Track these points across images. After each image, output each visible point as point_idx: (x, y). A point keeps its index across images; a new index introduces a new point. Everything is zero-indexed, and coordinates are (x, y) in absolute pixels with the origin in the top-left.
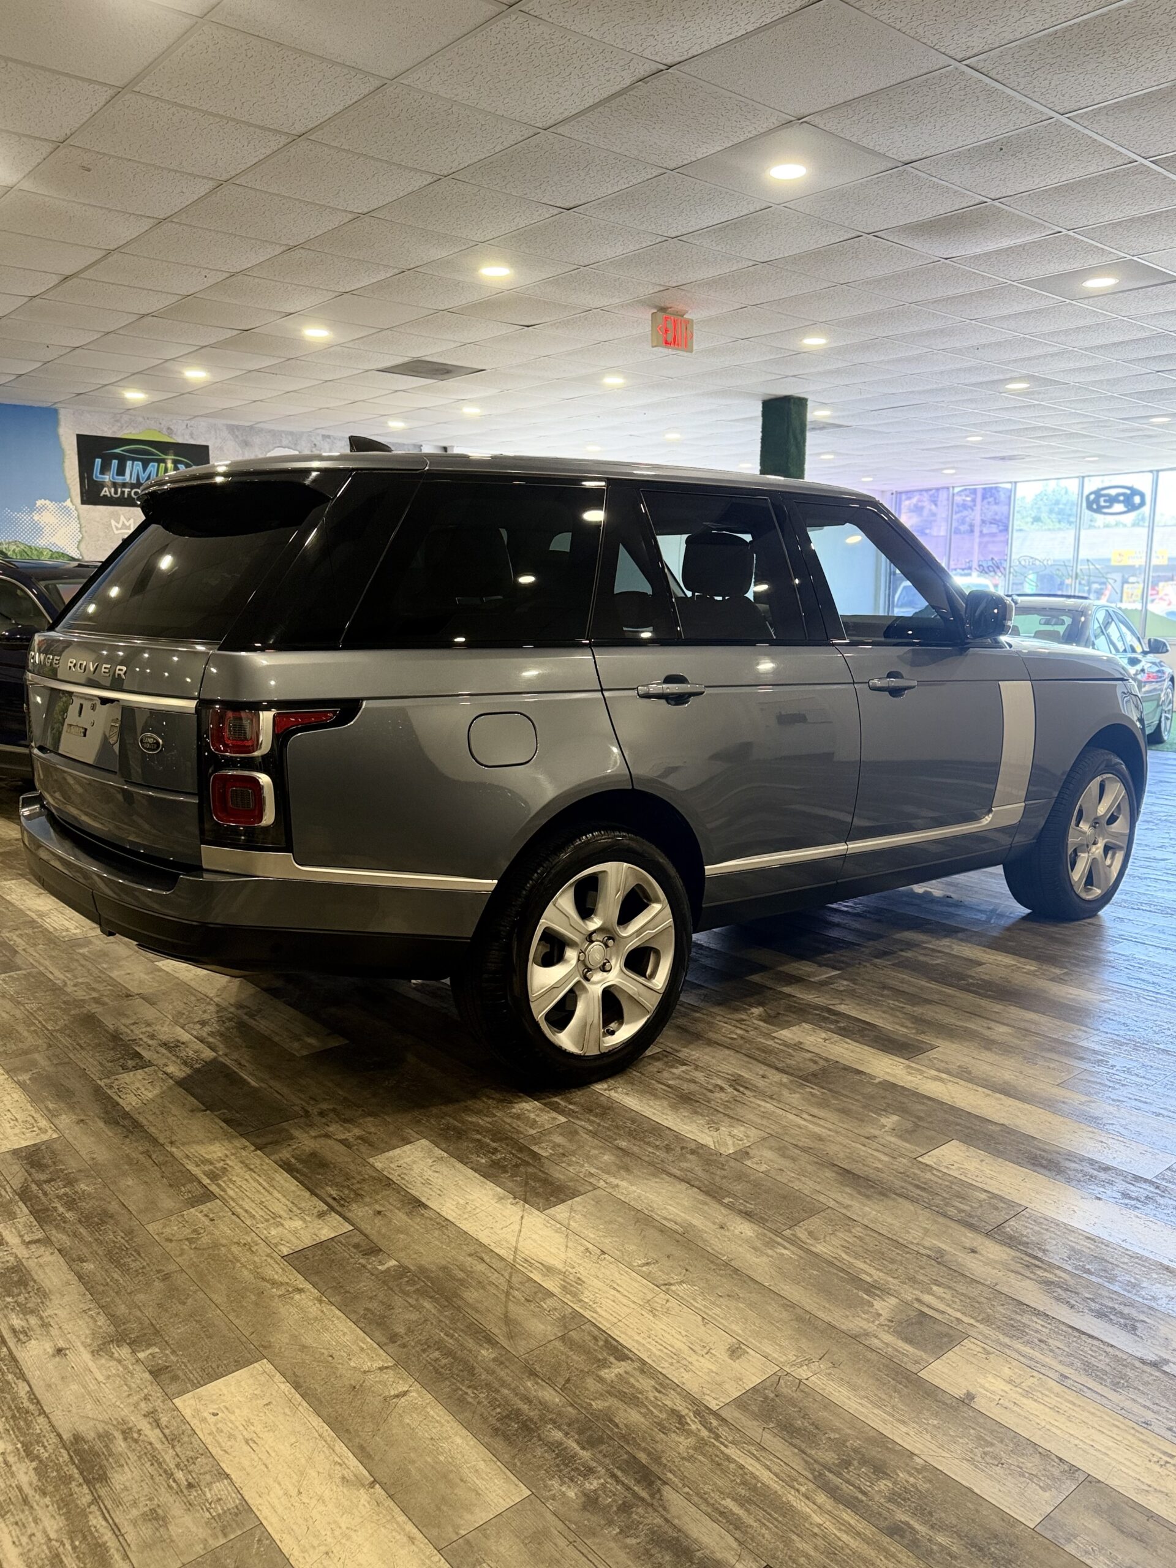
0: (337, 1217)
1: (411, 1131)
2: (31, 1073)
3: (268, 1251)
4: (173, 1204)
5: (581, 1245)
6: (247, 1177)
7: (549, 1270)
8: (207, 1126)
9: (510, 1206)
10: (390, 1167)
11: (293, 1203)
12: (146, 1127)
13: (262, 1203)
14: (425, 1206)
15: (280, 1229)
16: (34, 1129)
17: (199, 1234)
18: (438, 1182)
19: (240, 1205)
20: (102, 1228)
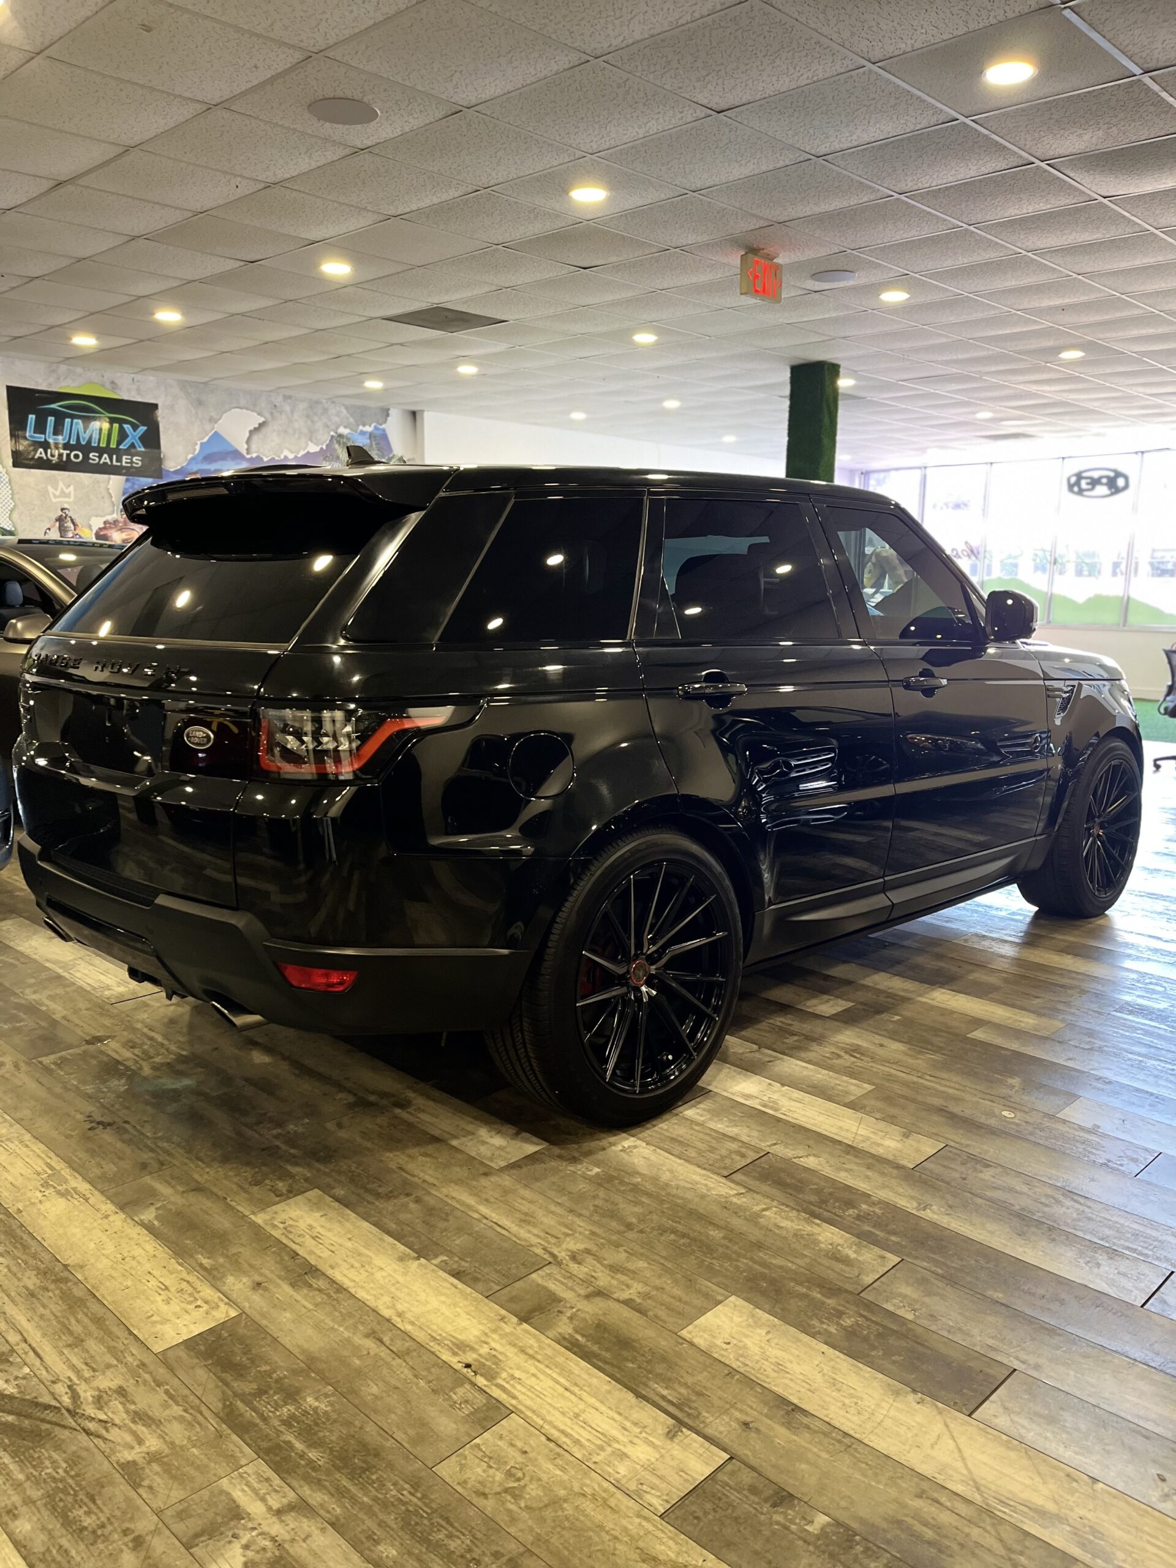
0: (694, 1435)
1: (710, 1284)
2: (152, 1209)
4: (454, 1426)
5: (1055, 1467)
6: (533, 1370)
7: (1043, 1516)
8: (432, 1283)
9: (919, 1406)
10: (717, 1346)
11: (620, 1414)
12: (352, 1291)
13: (577, 1416)
14: (803, 1411)
15: (627, 1463)
16: (199, 1303)
17: (519, 1480)
18: (795, 1368)
19: (550, 1423)
20: (374, 1477)
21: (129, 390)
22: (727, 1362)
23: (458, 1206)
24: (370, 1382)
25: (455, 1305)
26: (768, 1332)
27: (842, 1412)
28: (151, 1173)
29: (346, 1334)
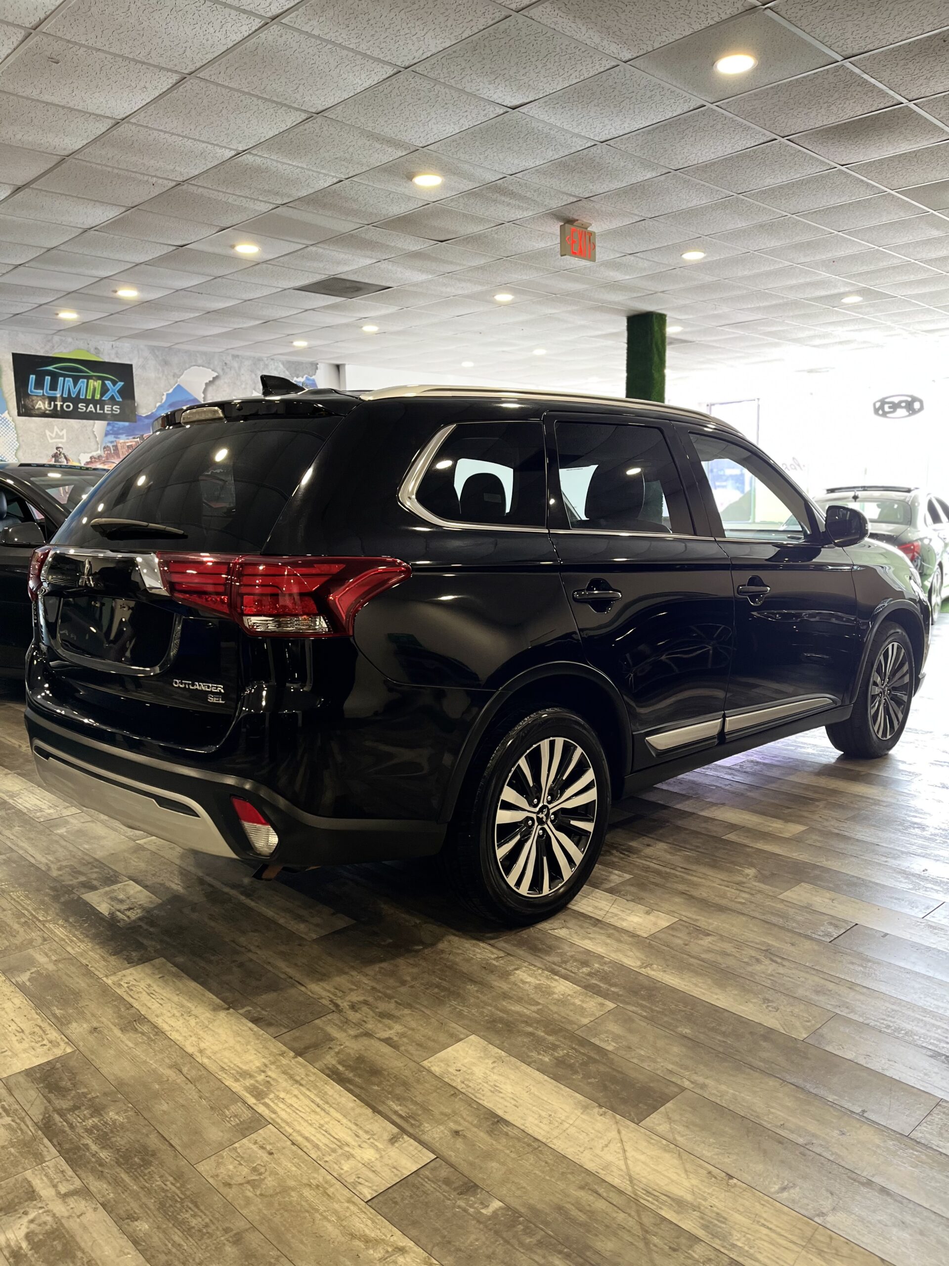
0: (412, 1141)
1: (458, 1027)
2: (28, 974)
3: (346, 1192)
4: (221, 1134)
5: (701, 1166)
6: (296, 1092)
7: (680, 1204)
8: (234, 1028)
9: (599, 1118)
10: (449, 1072)
11: (357, 1125)
12: (168, 1034)
13: (321, 1126)
14: (507, 1123)
15: (352, 1162)
16: (44, 1042)
17: (261, 1174)
18: (508, 1088)
19: (298, 1132)
20: (146, 1172)
21: (109, 354)
22: (454, 1085)
23: (271, 969)
24: (163, 1102)
25: (248, 1043)
26: (494, 1062)
27: (536, 1122)
28: (34, 947)
29: (154, 1066)
